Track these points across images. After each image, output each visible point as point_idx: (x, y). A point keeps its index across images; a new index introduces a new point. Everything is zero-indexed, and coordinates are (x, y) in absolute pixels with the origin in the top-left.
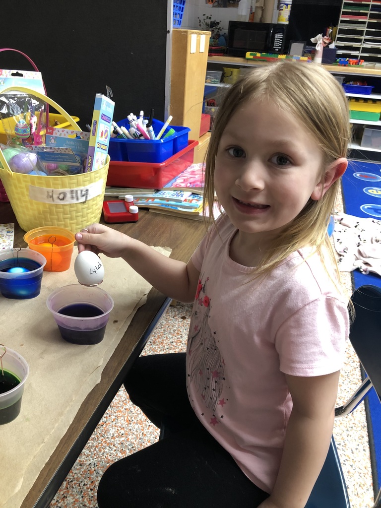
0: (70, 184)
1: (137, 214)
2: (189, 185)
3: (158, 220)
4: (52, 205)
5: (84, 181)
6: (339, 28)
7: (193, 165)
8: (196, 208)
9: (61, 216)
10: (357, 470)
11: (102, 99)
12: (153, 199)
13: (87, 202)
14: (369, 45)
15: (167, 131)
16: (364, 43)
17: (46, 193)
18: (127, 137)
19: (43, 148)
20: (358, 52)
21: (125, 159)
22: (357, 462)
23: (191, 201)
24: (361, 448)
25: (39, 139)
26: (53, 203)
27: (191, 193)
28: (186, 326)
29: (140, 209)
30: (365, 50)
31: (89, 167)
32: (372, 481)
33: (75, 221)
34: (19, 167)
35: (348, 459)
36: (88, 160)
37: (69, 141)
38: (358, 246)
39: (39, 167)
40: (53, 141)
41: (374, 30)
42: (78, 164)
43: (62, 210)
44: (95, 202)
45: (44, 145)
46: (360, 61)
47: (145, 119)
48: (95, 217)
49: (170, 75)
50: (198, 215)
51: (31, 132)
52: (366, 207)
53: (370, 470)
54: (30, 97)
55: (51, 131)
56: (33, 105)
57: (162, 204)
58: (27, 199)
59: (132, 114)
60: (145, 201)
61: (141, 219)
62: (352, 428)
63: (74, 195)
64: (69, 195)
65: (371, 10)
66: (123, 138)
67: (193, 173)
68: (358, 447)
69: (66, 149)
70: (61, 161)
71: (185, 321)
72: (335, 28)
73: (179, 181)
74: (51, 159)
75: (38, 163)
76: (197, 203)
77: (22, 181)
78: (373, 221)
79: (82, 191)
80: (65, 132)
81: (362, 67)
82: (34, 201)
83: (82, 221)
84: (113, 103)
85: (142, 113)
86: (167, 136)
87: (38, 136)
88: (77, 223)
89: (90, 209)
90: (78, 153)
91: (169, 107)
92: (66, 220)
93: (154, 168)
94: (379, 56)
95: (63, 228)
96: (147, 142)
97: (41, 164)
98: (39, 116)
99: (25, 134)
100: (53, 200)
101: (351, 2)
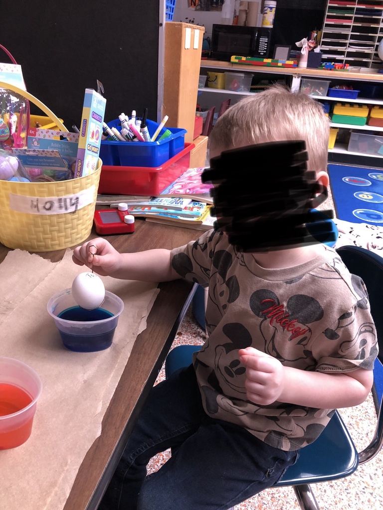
0: (58, 191)
1: (133, 224)
2: (188, 191)
3: (157, 230)
4: (37, 216)
5: (74, 188)
6: (323, 31)
7: (189, 170)
8: (198, 217)
9: (48, 228)
11: (92, 94)
12: (150, 207)
13: (77, 212)
14: (353, 49)
15: (162, 132)
16: (349, 47)
17: (30, 203)
18: (118, 139)
19: (25, 150)
20: (343, 56)
21: (117, 163)
22: (377, 489)
23: (192, 209)
25: (20, 142)
26: (38, 214)
27: (191, 200)
28: (182, 342)
29: (136, 218)
30: (350, 54)
31: (79, 172)
33: (63, 234)
35: (367, 486)
36: (77, 163)
37: (54, 143)
39: (21, 173)
40: (36, 144)
41: (358, 34)
42: (66, 169)
43: (48, 221)
44: (86, 212)
45: (25, 148)
46: (345, 66)
47: (137, 119)
48: (86, 229)
49: (163, 73)
50: (201, 225)
51: (10, 133)
52: (358, 212)
54: (9, 93)
55: (33, 132)
56: (12, 102)
57: (160, 213)
58: (8, 209)
59: (123, 114)
60: (140, 210)
61: (137, 229)
63: (63, 204)
64: (56, 205)
65: (356, 14)
66: (115, 140)
67: (190, 178)
68: (376, 472)
69: (53, 152)
70: (47, 166)
71: (181, 338)
72: (319, 32)
73: (176, 187)
74: (34, 164)
75: (19, 168)
76: (199, 211)
77: (1, 189)
78: (367, 227)
79: (71, 199)
80: (50, 133)
81: (348, 71)
82: (16, 212)
83: (71, 234)
84: (105, 100)
85: (134, 113)
86: (162, 137)
87: (19, 137)
88: (66, 236)
89: (80, 220)
90: (65, 157)
91: (162, 107)
92: (53, 233)
93: (150, 173)
94: (364, 60)
95: (49, 242)
96: (142, 144)
97: (23, 168)
98: (19, 114)
99: (3, 135)
100: (38, 210)
101: (336, 5)
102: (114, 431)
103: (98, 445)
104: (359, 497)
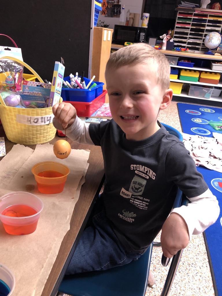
0: (41, 113)
2: (105, 115)
4: (30, 126)
5: (49, 112)
6: (175, 31)
7: (105, 104)
9: (35, 132)
10: (204, 278)
11: (59, 64)
13: (50, 124)
14: (191, 41)
15: (92, 84)
16: (188, 39)
17: (27, 119)
18: (69, 87)
19: (23, 92)
20: (186, 44)
22: (203, 273)
24: (205, 265)
25: (19, 87)
26: (30, 125)
30: (189, 43)
31: (51, 104)
32: (213, 284)
33: (42, 135)
34: (10, 103)
35: (198, 272)
36: (50, 99)
37: (37, 89)
38: (192, 151)
40: (27, 89)
41: (194, 32)
42: (44, 102)
43: (35, 129)
46: (186, 49)
47: (79, 77)
49: (92, 53)
51: (15, 83)
52: (194, 129)
53: (211, 278)
54: (15, 63)
55: (26, 83)
58: (15, 122)
59: (71, 74)
62: (199, 254)
63: (43, 120)
64: (40, 120)
65: (193, 21)
66: (67, 88)
67: (106, 108)
68: (203, 265)
69: (38, 93)
70: (34, 100)
72: (173, 31)
73: (99, 113)
74: (28, 99)
77: (12, 112)
78: (198, 137)
79: (47, 118)
80: (35, 84)
81: (188, 52)
82: (19, 123)
83: (46, 136)
84: (64, 67)
85: (77, 74)
86: (92, 87)
88: (43, 137)
89: (51, 128)
91: (91, 70)
92: (37, 135)
93: (86, 105)
94: (197, 47)
95: (35, 140)
96: (82, 90)
97: (22, 101)
98: (19, 73)
99: (11, 84)
100: (31, 123)
101: (182, 17)
102: (76, 228)
103: (69, 234)
104: (194, 278)
